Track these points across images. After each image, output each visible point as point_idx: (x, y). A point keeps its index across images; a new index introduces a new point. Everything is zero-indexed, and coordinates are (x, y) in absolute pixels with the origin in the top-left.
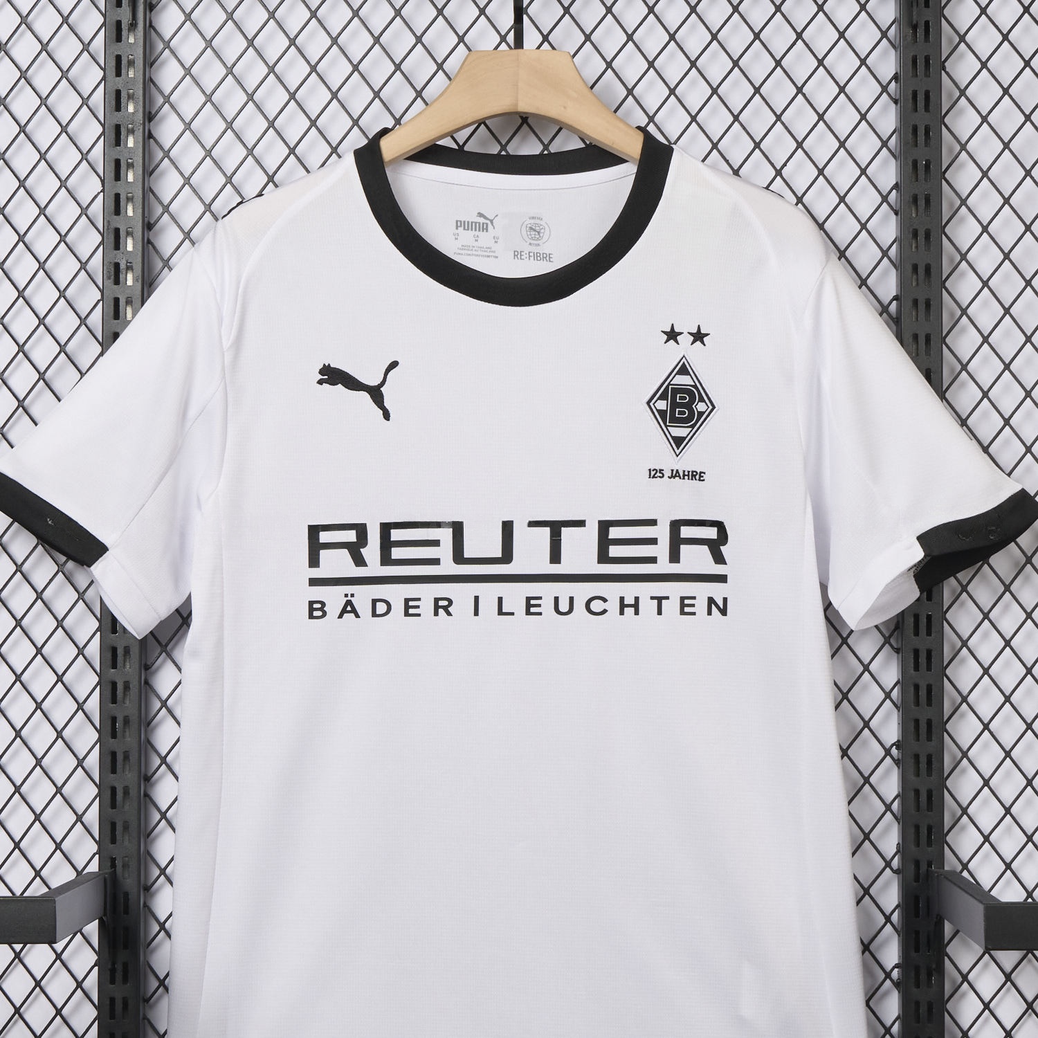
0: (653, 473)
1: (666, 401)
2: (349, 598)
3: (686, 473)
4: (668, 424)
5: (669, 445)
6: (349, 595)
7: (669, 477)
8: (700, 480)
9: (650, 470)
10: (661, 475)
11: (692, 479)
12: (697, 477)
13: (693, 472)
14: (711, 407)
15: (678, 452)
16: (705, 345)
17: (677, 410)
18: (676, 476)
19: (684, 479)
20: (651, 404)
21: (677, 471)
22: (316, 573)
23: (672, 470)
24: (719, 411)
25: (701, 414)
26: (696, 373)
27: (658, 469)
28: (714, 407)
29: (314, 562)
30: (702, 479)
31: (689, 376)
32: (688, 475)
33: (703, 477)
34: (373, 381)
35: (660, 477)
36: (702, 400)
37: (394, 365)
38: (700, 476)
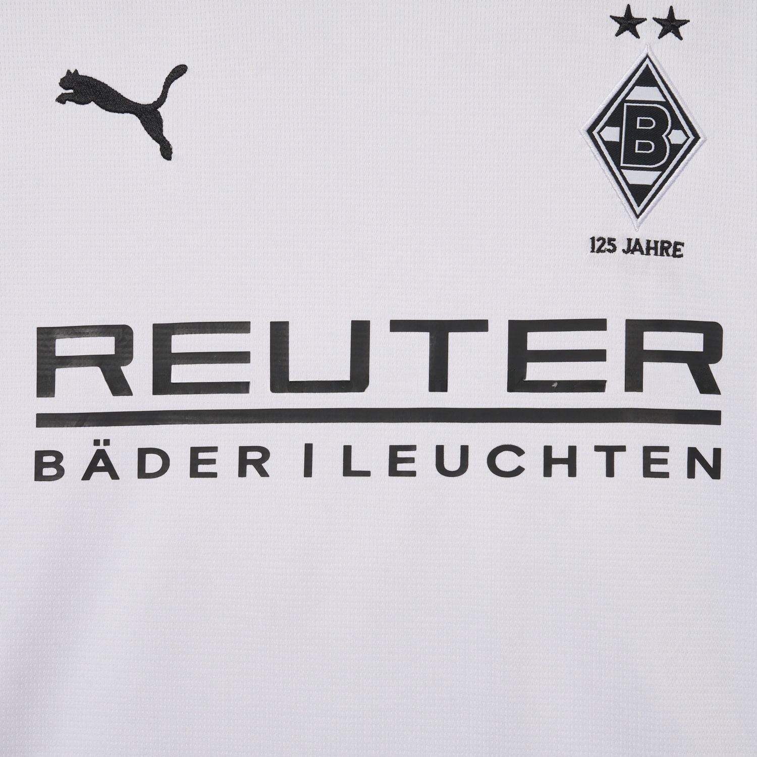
0: (598, 244)
1: (618, 129)
2: (101, 447)
3: (652, 245)
4: (622, 165)
5: (624, 200)
6: (102, 442)
7: (624, 251)
8: (674, 256)
9: (593, 239)
10: (611, 248)
11: (662, 255)
12: (671, 251)
13: (663, 242)
14: (692, 138)
15: (638, 210)
16: (681, 38)
17: (637, 141)
18: (635, 250)
19: (648, 254)
20: (595, 133)
21: (637, 241)
22: (49, 406)
23: (629, 240)
24: (705, 144)
25: (676, 148)
26: (668, 83)
27: (606, 237)
28: (697, 137)
29: (46, 387)
30: (678, 253)
31: (656, 88)
32: (655, 248)
33: (679, 250)
34: (146, 97)
35: (609, 251)
36: (677, 125)
37: (179, 71)
38: (676, 250)
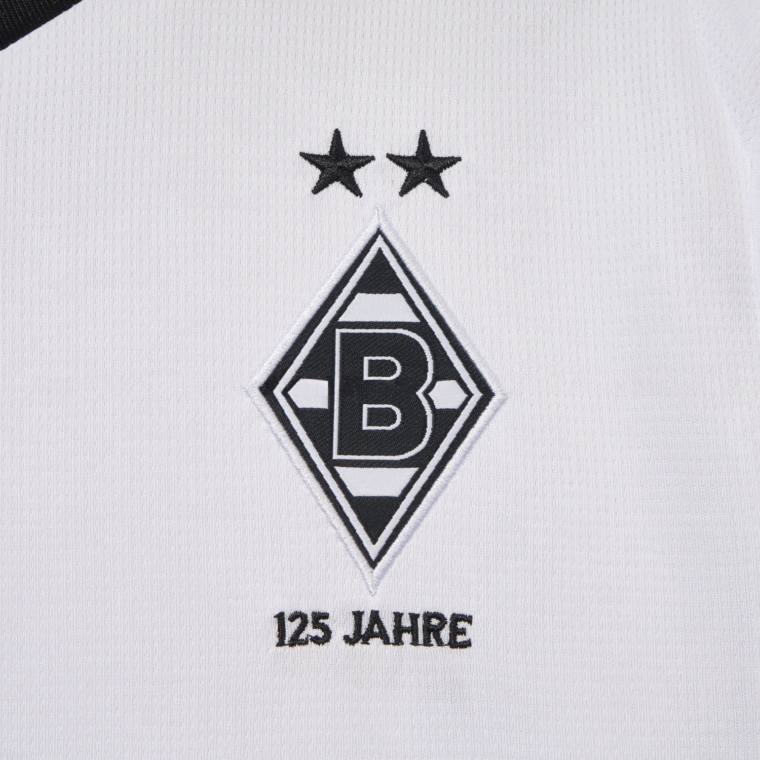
0: (291, 628)
1: (325, 383)
3: (406, 622)
4: (336, 456)
5: (343, 529)
7: (347, 639)
8: (453, 644)
9: (280, 617)
10: (320, 633)
11: (427, 643)
12: (445, 634)
13: (428, 616)
14: (477, 395)
15: (373, 550)
16: (445, 194)
17: (365, 407)
18: (370, 635)
19: (398, 642)
20: (277, 392)
21: (375, 617)
23: (358, 615)
24: (505, 408)
25: (445, 418)
26: (422, 284)
27: (308, 610)
28: (487, 394)
30: (460, 639)
31: (399, 296)
32: (413, 630)
33: (463, 632)
35: (316, 640)
36: (445, 371)
38: (455, 632)
